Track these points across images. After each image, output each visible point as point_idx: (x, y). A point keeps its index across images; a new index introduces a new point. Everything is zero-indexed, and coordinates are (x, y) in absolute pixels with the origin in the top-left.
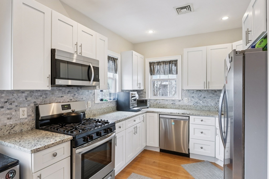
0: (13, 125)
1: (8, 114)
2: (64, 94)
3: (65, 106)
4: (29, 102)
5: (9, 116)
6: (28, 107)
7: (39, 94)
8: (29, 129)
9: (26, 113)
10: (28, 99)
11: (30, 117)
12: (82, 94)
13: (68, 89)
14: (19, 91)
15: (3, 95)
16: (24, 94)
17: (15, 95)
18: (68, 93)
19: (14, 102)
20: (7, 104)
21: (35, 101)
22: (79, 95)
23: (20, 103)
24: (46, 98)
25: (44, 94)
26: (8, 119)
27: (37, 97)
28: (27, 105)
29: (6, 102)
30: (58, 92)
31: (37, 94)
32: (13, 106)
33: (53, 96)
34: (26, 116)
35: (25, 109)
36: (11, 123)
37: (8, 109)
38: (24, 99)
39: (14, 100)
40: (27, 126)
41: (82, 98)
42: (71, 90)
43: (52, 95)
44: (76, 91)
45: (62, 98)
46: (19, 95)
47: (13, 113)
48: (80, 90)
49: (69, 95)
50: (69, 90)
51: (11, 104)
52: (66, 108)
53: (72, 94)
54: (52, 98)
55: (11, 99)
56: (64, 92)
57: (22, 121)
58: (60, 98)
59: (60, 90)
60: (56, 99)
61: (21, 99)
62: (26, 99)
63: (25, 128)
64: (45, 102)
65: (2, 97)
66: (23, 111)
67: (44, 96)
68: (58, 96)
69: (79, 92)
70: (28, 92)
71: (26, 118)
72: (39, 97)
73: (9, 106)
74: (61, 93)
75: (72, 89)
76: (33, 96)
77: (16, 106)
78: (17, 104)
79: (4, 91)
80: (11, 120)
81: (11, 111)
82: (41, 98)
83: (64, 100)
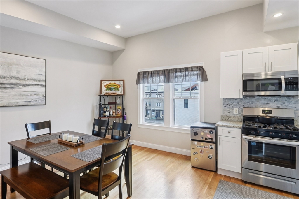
0: (230, 117)
1: (228, 110)
2: (270, 102)
3: (266, 111)
4: (239, 105)
5: (228, 112)
6: (239, 108)
7: (247, 101)
8: (239, 120)
9: (237, 111)
10: (239, 104)
11: (240, 114)
12: (295, 103)
13: (274, 99)
14: (234, 99)
15: (226, 101)
16: (236, 101)
17: (232, 101)
18: (274, 101)
19: (231, 104)
20: (228, 105)
21: (244, 105)
22: (290, 103)
23: (235, 106)
24: (252, 104)
25: (251, 101)
26: (228, 113)
27: (246, 103)
28: (238, 107)
29: (227, 104)
30: (263, 100)
31: (245, 101)
32: (231, 107)
33: (259, 103)
34: (237, 113)
35: (237, 109)
36: (230, 115)
37: (228, 108)
38: (237, 103)
39: (231, 103)
40: (237, 119)
41: (295, 106)
42: (278, 99)
43: (257, 102)
44: (286, 100)
45: (267, 105)
46: (234, 101)
47: (231, 110)
48: (292, 99)
49: (276, 103)
50: (276, 99)
51: (230, 105)
52: (266, 112)
53: (279, 102)
54: (257, 104)
55: (230, 103)
56: (270, 100)
57: (235, 115)
58: (265, 105)
59: (265, 99)
60: (261, 105)
61: (235, 103)
62: (238, 104)
63: (236, 119)
64: (251, 106)
65: (225, 102)
66: (236, 110)
67: (251, 103)
68: (264, 103)
69: (290, 100)
70: (240, 100)
71: (238, 114)
72: (247, 103)
73: (229, 107)
74: (267, 101)
75: (280, 98)
76: (242, 102)
77: (232, 107)
78: (233, 106)
79: (226, 99)
80: (230, 114)
81: (230, 109)
82: (248, 104)
83: (270, 107)
